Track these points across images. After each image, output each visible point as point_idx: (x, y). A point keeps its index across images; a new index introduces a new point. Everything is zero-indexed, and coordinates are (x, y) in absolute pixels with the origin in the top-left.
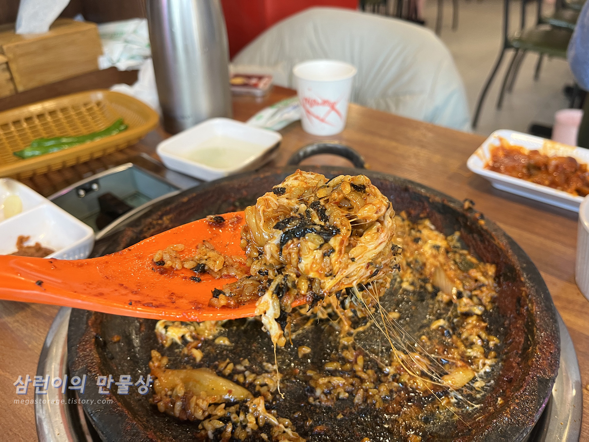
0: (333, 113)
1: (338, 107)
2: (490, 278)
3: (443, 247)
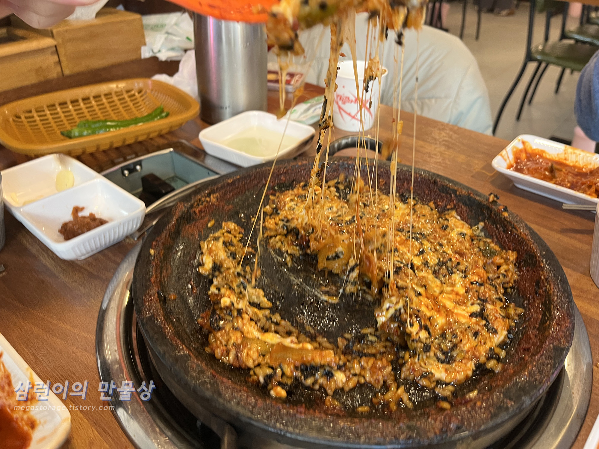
2: (511, 264)
3: (469, 235)
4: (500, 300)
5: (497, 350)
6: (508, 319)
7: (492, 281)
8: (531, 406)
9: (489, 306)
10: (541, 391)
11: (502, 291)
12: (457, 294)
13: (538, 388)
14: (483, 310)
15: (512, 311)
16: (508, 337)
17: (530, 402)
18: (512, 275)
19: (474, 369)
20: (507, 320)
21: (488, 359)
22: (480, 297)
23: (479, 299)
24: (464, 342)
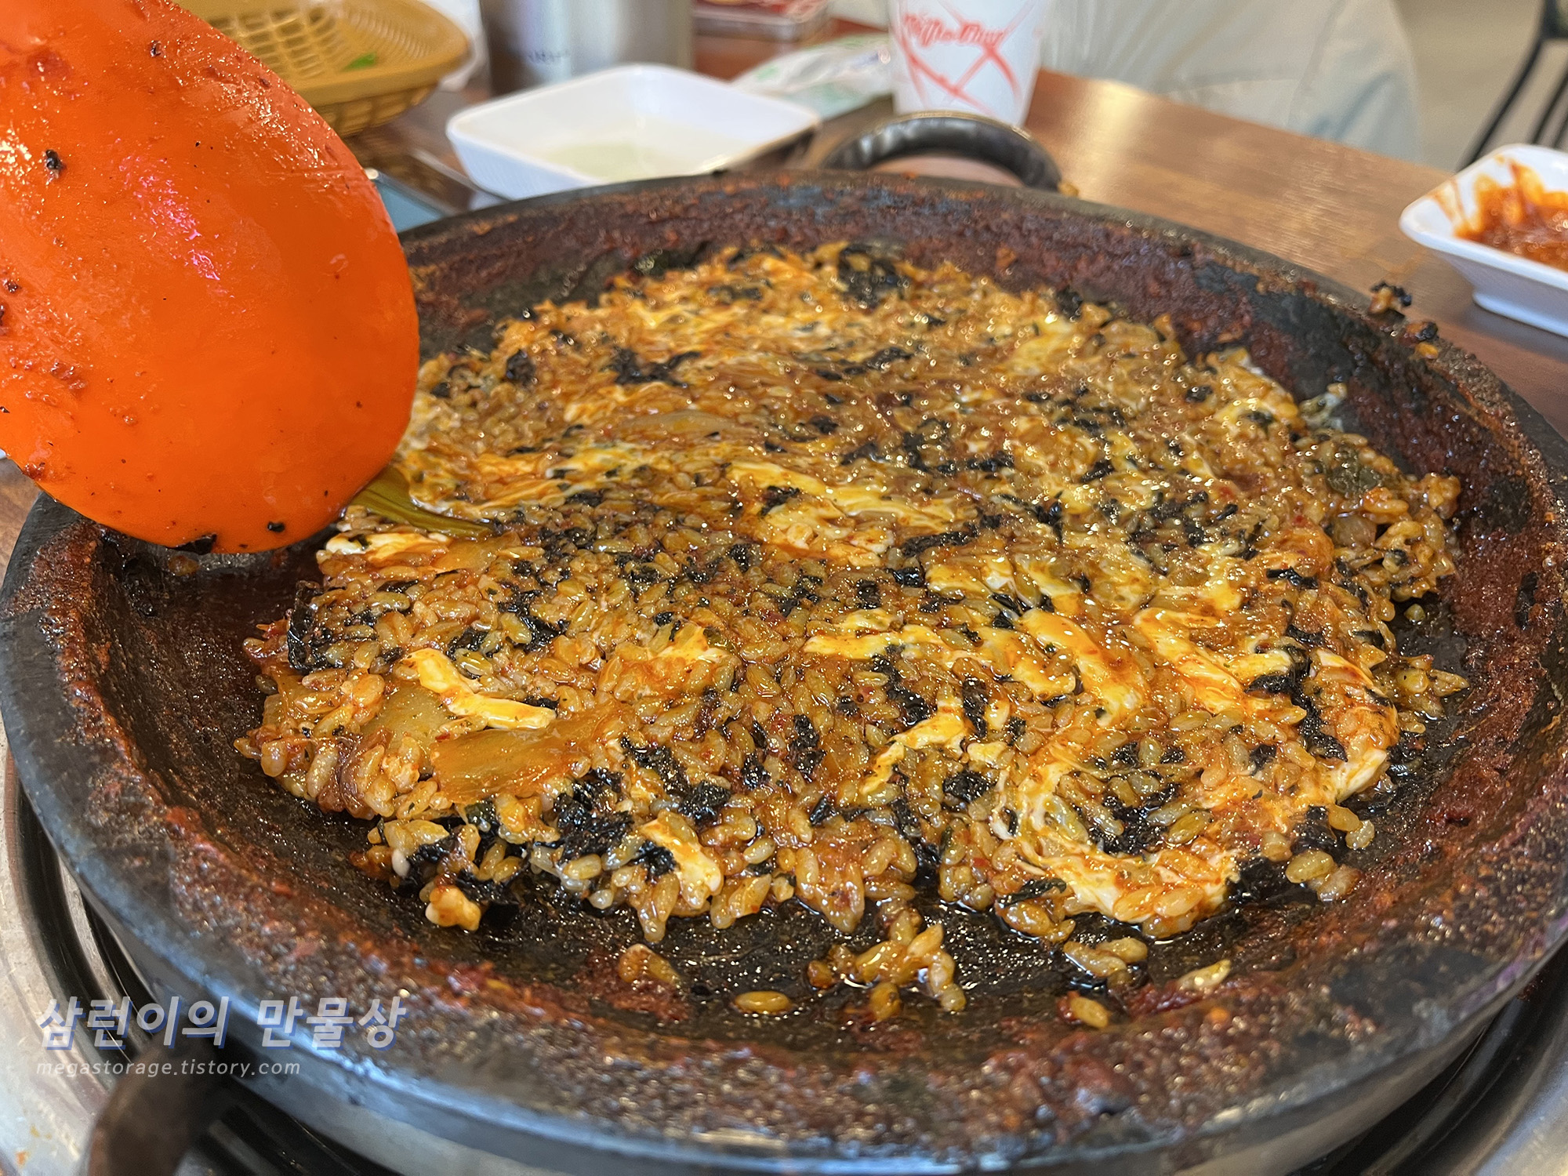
0: (990, 66)
1: (1004, 49)
2: (1434, 516)
3: (1285, 422)
4: (1376, 639)
5: (1341, 818)
6: (1399, 708)
7: (1354, 573)
8: (1451, 1044)
9: (1327, 659)
10: (1501, 985)
11: (1389, 612)
12: (1209, 610)
13: (1490, 971)
14: (1300, 671)
15: (1416, 683)
16: (1389, 772)
17: (1447, 1026)
18: (1434, 557)
19: (1236, 878)
20: (1394, 711)
21: (1296, 849)
22: (1297, 623)
23: (1291, 630)
24: (1207, 779)
